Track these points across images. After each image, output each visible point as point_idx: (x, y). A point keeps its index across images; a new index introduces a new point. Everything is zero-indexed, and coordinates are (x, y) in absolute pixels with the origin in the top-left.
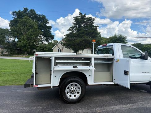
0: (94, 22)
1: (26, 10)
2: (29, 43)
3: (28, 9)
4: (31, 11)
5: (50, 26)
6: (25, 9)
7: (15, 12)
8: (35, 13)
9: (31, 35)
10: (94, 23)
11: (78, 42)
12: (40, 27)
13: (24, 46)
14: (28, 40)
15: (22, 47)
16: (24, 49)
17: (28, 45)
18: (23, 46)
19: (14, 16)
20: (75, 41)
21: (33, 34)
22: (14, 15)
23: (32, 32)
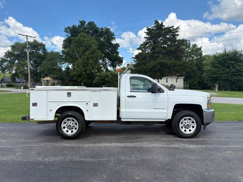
0: (178, 33)
1: (83, 23)
2: (86, 71)
3: (85, 22)
4: (89, 23)
5: (117, 44)
6: (81, 22)
7: (69, 27)
8: (95, 26)
9: (88, 59)
10: (178, 35)
11: (149, 67)
12: (101, 47)
13: (80, 76)
14: (84, 67)
15: (76, 76)
16: (79, 79)
17: (83, 73)
18: (78, 76)
19: (67, 34)
20: (145, 65)
21: (91, 57)
22: (67, 32)
23: (89, 54)
